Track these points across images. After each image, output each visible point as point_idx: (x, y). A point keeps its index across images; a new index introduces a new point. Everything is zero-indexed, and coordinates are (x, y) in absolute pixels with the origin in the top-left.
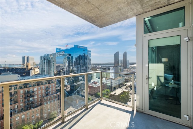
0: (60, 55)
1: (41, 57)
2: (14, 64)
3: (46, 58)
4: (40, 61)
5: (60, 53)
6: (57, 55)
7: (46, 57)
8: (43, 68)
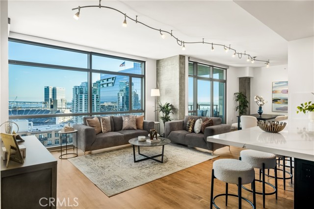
0: (108, 84)
1: (76, 88)
2: (31, 103)
3: (84, 91)
4: (73, 96)
5: (108, 81)
6: (103, 85)
7: (84, 89)
8: (79, 109)
